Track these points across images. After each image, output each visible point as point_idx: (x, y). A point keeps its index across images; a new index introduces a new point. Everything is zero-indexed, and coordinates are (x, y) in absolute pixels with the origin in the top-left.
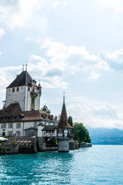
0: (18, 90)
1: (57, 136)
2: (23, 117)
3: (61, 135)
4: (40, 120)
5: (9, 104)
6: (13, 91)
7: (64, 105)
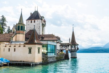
0: (34, 22)
1: (71, 49)
2: (44, 38)
3: (74, 49)
4: (56, 40)
5: (29, 30)
6: (31, 22)
7: (73, 32)
